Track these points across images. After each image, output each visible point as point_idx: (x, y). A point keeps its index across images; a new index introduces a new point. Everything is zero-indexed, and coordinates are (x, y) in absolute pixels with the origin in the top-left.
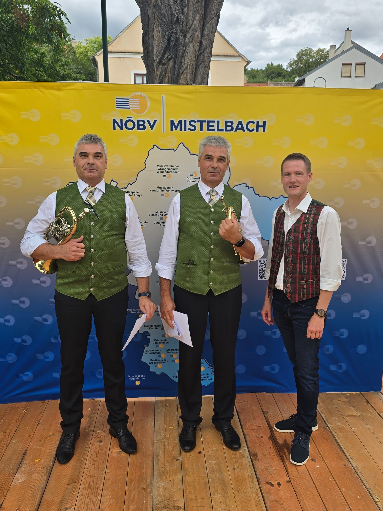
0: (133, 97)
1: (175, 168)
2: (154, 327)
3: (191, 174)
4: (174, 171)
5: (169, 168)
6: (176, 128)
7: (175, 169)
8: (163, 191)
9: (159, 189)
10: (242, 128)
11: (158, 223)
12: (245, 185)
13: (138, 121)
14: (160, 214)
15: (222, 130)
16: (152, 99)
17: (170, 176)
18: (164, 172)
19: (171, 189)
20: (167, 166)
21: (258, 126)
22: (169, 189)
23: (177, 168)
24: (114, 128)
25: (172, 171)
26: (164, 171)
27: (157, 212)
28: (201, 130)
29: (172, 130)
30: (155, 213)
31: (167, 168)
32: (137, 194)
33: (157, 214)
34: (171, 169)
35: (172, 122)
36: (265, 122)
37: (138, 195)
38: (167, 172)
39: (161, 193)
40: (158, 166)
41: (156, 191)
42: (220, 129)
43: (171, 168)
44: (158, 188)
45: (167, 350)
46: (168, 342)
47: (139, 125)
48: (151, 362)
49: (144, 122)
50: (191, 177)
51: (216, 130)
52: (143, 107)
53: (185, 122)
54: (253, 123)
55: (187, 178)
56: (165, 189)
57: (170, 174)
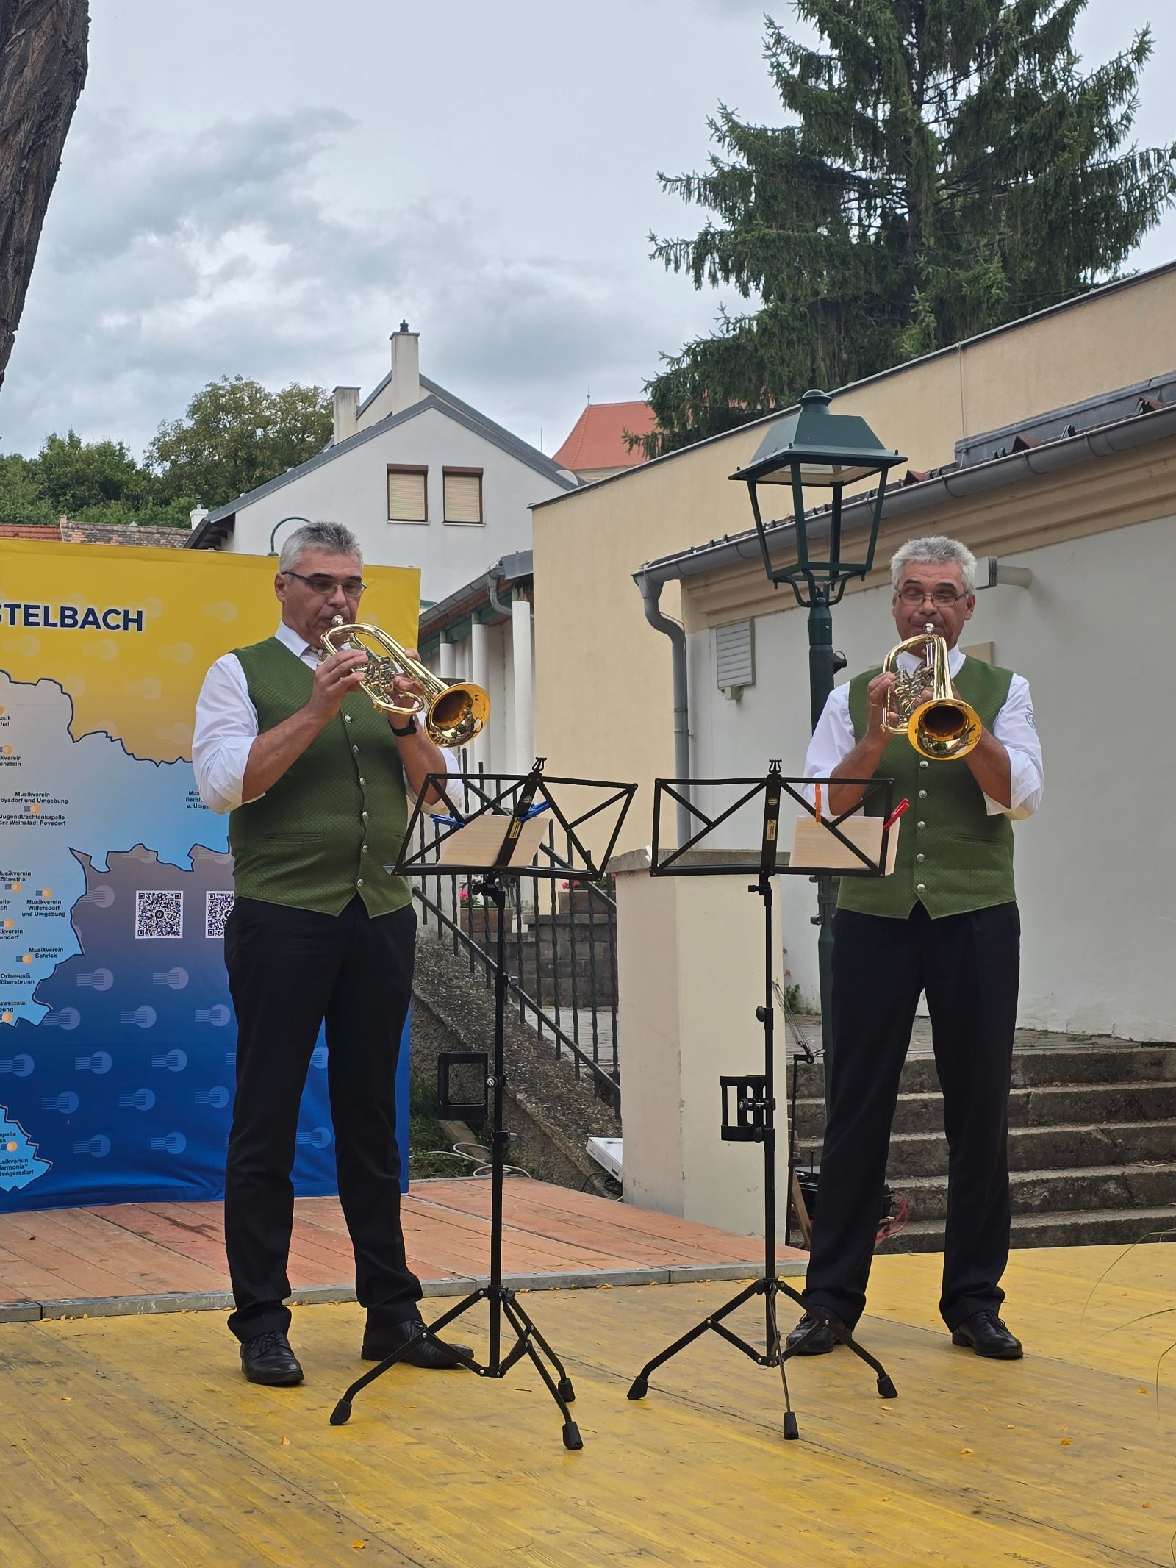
10: (96, 623)
12: (105, 734)
15: (55, 625)
21: (127, 620)
28: (12, 622)
36: (140, 613)
42: (50, 621)
51: (42, 623)
54: (118, 613)
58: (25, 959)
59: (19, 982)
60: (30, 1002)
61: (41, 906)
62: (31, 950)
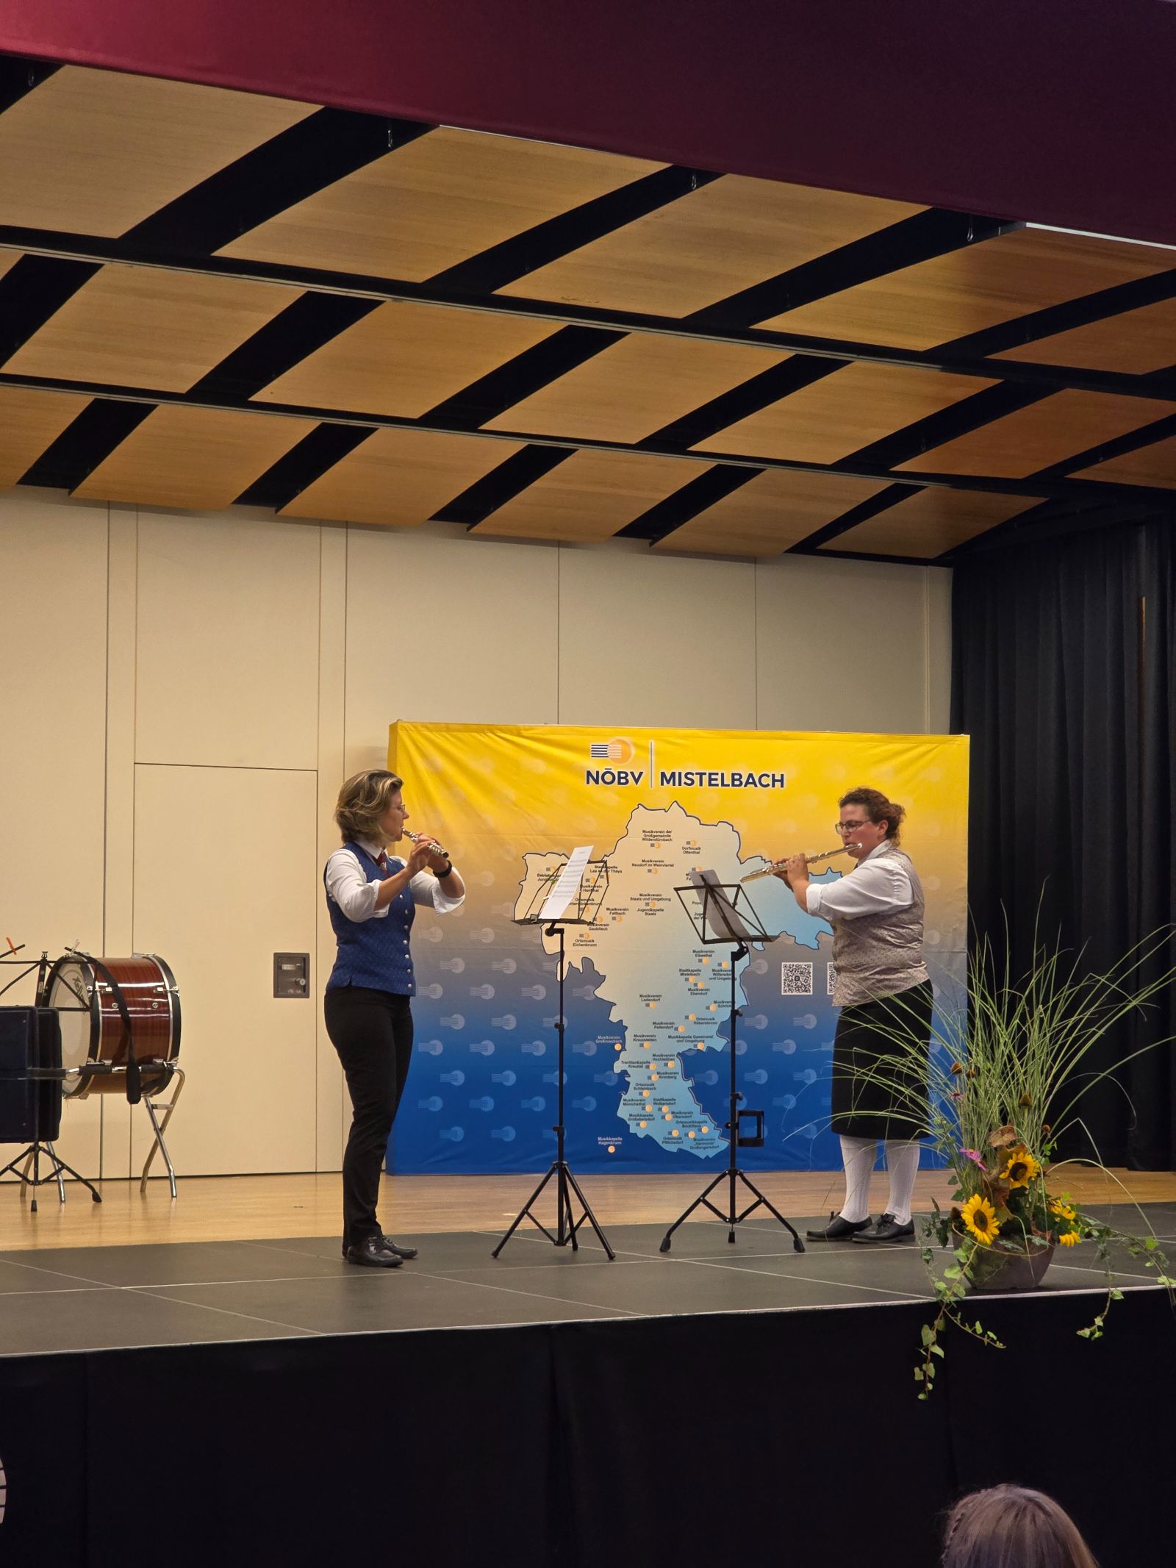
0: (613, 743)
1: (666, 834)
2: (636, 1065)
3: (688, 843)
4: (666, 838)
5: (659, 834)
6: (668, 782)
7: (666, 836)
8: (651, 865)
9: (644, 863)
10: (754, 783)
11: (643, 910)
12: (760, 858)
13: (619, 773)
14: (645, 897)
15: (728, 785)
16: (637, 746)
17: (659, 846)
18: (651, 840)
19: (661, 863)
20: (657, 832)
21: (774, 781)
22: (658, 863)
23: (669, 834)
24: (588, 783)
25: (662, 838)
26: (652, 838)
27: (641, 895)
28: (701, 784)
29: (662, 784)
30: (639, 897)
31: (655, 834)
32: (615, 869)
33: (642, 897)
34: (662, 836)
35: (663, 775)
36: (782, 776)
37: (617, 871)
38: (657, 840)
39: (647, 868)
40: (644, 832)
41: (641, 865)
42: (725, 783)
43: (661, 834)
44: (643, 861)
45: (654, 1099)
46: (655, 1089)
47: (620, 778)
48: (632, 1117)
49: (627, 775)
50: (688, 846)
51: (720, 784)
52: (625, 756)
53: (680, 774)
54: (768, 776)
55: (684, 848)
56: (652, 863)
57: (660, 842)
58: (711, 1008)
59: (708, 1023)
60: (715, 1036)
61: (721, 973)
62: (715, 1002)
